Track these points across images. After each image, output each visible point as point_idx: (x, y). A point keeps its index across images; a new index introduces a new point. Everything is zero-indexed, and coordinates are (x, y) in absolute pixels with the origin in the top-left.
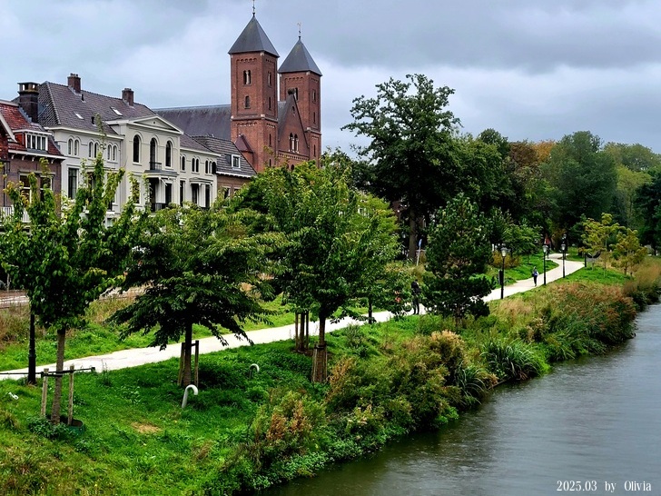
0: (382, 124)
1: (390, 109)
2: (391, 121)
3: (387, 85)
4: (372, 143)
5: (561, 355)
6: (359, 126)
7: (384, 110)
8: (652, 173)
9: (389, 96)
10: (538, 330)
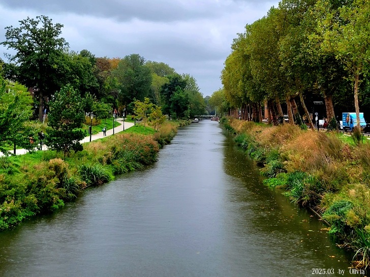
0: (24, 43)
1: (28, 35)
2: (29, 42)
3: (26, 21)
4: (18, 54)
5: (121, 171)
6: (9, 43)
7: (25, 35)
8: (169, 78)
9: (27, 27)
10: (109, 158)
